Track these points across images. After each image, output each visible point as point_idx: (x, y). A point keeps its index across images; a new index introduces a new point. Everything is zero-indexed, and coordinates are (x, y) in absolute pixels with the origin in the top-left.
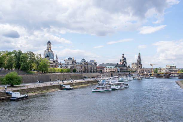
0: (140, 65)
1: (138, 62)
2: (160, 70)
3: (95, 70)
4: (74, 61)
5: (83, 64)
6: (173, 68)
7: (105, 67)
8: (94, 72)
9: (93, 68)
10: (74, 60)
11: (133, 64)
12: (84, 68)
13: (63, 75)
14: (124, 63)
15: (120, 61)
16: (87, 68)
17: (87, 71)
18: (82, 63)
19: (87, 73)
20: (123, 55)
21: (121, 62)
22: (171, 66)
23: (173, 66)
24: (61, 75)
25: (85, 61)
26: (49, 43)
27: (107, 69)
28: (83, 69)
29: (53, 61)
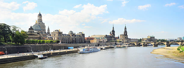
0: (126, 36)
1: (124, 33)
2: (143, 40)
5: (71, 35)
6: (152, 38)
8: (82, 42)
9: (81, 39)
10: (61, 32)
11: (121, 35)
12: (71, 39)
14: (113, 34)
16: (74, 40)
18: (69, 35)
19: (75, 43)
20: (113, 28)
21: (110, 34)
22: (151, 37)
23: (152, 37)
24: (41, 46)
25: (72, 33)
26: (40, 15)
27: (96, 40)
29: (38, 33)
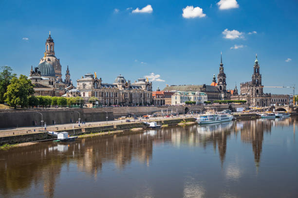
0: (258, 88)
1: (255, 80)
3: (148, 101)
4: (96, 81)
5: (121, 87)
7: (172, 93)
8: (146, 104)
9: (144, 95)
10: (99, 79)
12: (121, 95)
13: (66, 112)
14: (221, 83)
15: (215, 78)
16: (128, 97)
17: (130, 103)
18: (116, 85)
19: (130, 106)
20: (222, 65)
21: (215, 81)
24: (58, 112)
25: (123, 81)
26: (51, 41)
27: (178, 98)
28: (119, 98)
29: (50, 82)
